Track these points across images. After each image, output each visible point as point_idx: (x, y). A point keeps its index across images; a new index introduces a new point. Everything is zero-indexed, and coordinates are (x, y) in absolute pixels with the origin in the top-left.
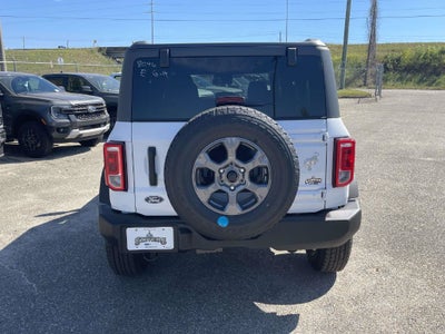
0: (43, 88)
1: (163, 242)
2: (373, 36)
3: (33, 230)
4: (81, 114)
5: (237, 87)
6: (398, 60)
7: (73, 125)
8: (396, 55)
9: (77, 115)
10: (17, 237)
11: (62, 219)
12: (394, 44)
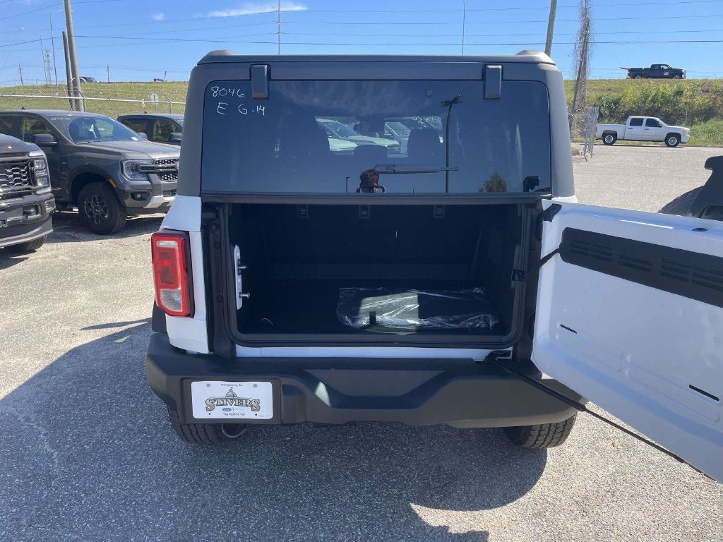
0: (118, 135)
1: (255, 406)
2: (582, 69)
3: (75, 352)
4: (168, 173)
5: (391, 137)
6: (616, 102)
7: (154, 190)
8: (614, 95)
9: (161, 175)
10: (48, 362)
11: (120, 335)
12: (610, 81)
